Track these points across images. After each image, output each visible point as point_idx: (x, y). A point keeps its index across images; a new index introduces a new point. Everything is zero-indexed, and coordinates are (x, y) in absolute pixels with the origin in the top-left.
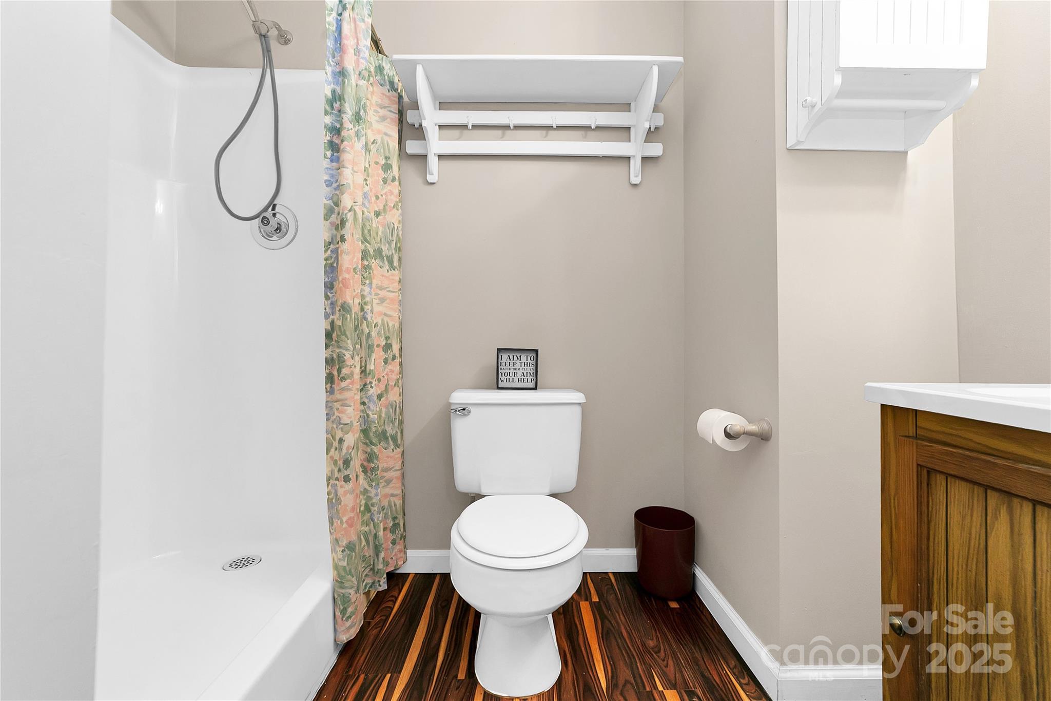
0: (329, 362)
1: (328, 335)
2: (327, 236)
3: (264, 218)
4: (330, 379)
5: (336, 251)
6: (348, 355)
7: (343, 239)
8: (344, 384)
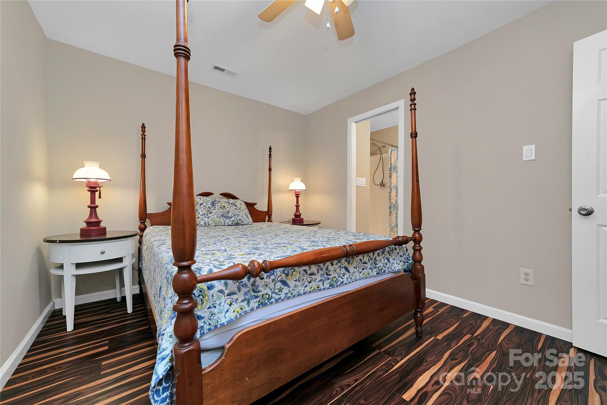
0: (390, 212)
1: (390, 208)
2: (389, 191)
3: (381, 184)
4: (390, 215)
5: (391, 194)
6: (392, 211)
7: (391, 192)
8: (392, 216)
